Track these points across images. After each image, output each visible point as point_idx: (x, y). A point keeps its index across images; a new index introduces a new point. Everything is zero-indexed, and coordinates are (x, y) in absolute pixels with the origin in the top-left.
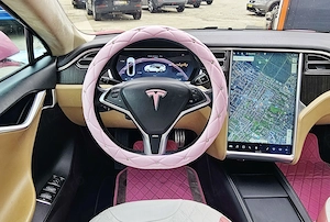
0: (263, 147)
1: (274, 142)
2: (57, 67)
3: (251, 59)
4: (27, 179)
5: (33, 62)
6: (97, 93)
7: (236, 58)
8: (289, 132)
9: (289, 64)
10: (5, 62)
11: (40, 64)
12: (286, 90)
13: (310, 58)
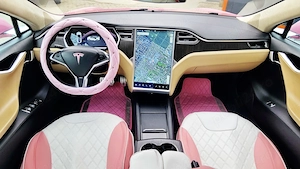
0: (154, 86)
1: (160, 83)
2: (34, 38)
3: (147, 34)
4: (15, 98)
5: (19, 35)
6: (48, 55)
7: (139, 33)
8: (168, 77)
9: (169, 37)
10: (3, 34)
11: (24, 36)
12: (167, 53)
13: (181, 34)
